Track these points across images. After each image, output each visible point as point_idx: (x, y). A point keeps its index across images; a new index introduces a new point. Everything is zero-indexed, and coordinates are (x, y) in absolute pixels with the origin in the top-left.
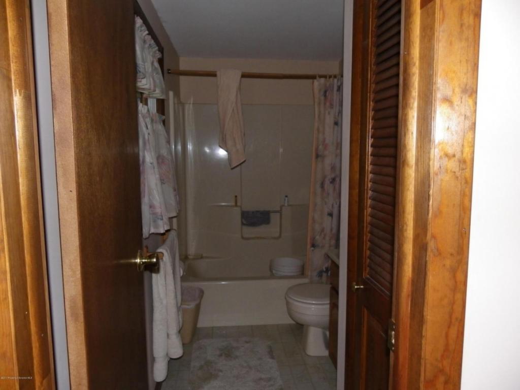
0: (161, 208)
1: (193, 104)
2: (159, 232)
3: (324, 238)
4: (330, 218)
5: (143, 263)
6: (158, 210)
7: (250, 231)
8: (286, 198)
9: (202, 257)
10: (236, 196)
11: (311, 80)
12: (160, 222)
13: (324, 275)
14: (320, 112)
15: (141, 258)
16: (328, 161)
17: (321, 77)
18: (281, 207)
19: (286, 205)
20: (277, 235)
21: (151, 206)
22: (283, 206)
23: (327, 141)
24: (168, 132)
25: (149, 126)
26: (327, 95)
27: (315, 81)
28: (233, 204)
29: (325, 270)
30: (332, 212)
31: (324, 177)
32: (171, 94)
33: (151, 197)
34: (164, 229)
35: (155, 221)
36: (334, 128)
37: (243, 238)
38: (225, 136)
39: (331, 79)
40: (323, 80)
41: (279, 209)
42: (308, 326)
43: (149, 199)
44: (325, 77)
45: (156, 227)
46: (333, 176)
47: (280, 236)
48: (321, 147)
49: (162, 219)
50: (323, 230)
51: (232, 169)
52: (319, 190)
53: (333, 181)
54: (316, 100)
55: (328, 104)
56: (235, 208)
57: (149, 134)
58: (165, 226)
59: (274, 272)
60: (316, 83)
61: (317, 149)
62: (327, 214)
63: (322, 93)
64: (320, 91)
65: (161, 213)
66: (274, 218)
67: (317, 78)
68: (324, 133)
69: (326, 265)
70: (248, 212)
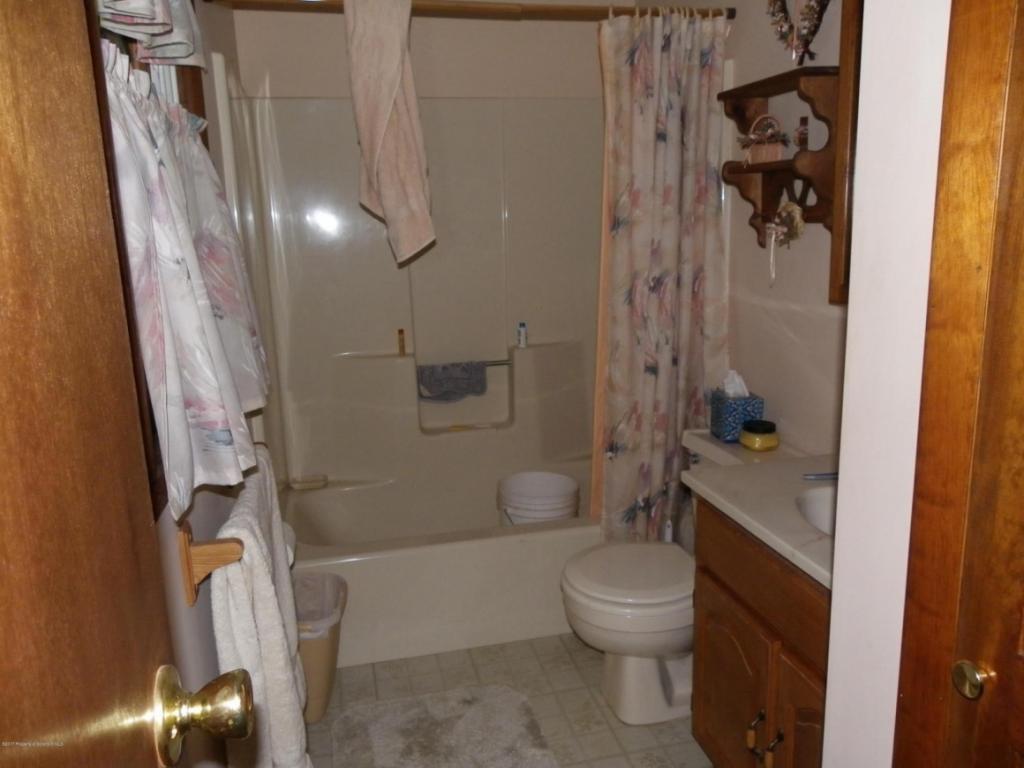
0: (223, 407)
1: (272, 98)
2: (223, 483)
3: (638, 427)
4: (653, 377)
5: (185, 726)
6: (215, 414)
7: (440, 414)
8: (522, 330)
9: (326, 484)
10: (401, 332)
11: (593, 25)
12: (225, 453)
13: (641, 516)
14: (619, 109)
15: (173, 695)
16: (642, 235)
17: (618, 12)
18: (511, 352)
19: (522, 345)
20: (504, 417)
21: (189, 402)
22: (517, 347)
23: (637, 185)
24: (218, 164)
25: (160, 141)
26: (636, 61)
27: (605, 23)
28: (396, 350)
29: (642, 504)
30: (657, 363)
31: (634, 276)
32: (218, 61)
33: (185, 373)
34: (238, 465)
35: (206, 450)
36: (656, 146)
37: (424, 431)
38: (377, 174)
39: (648, 17)
40: (624, 20)
41: (504, 356)
42: (620, 654)
43: (181, 376)
44: (630, 12)
45: (212, 464)
46: (656, 273)
47: (512, 419)
48: (625, 199)
49: (231, 442)
50: (634, 409)
51: (402, 265)
52: (622, 309)
53: (657, 285)
54: (609, 77)
55: (638, 86)
56: (400, 361)
57: (161, 163)
58: (241, 458)
59: (510, 511)
60: (607, 27)
61: (614, 205)
62: (642, 367)
63: (624, 56)
64: (618, 50)
65: (226, 422)
66: (496, 379)
67: (611, 15)
68: (630, 163)
69: (646, 494)
70: (433, 368)
